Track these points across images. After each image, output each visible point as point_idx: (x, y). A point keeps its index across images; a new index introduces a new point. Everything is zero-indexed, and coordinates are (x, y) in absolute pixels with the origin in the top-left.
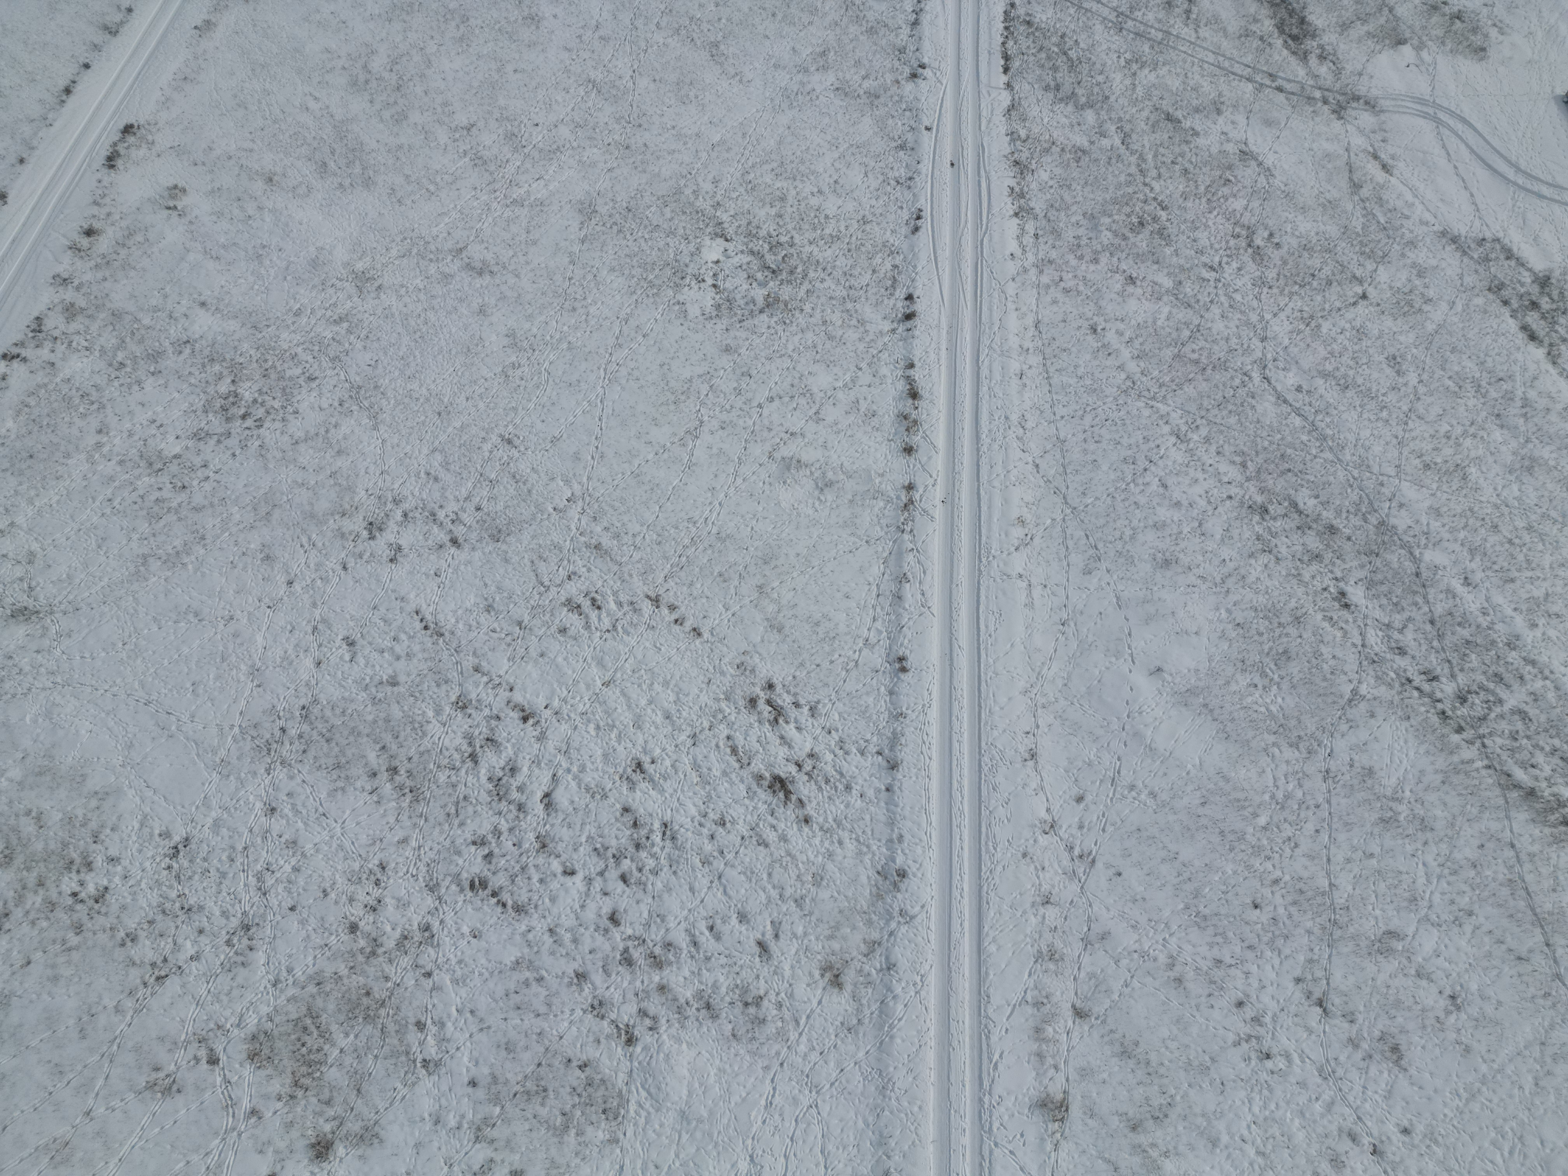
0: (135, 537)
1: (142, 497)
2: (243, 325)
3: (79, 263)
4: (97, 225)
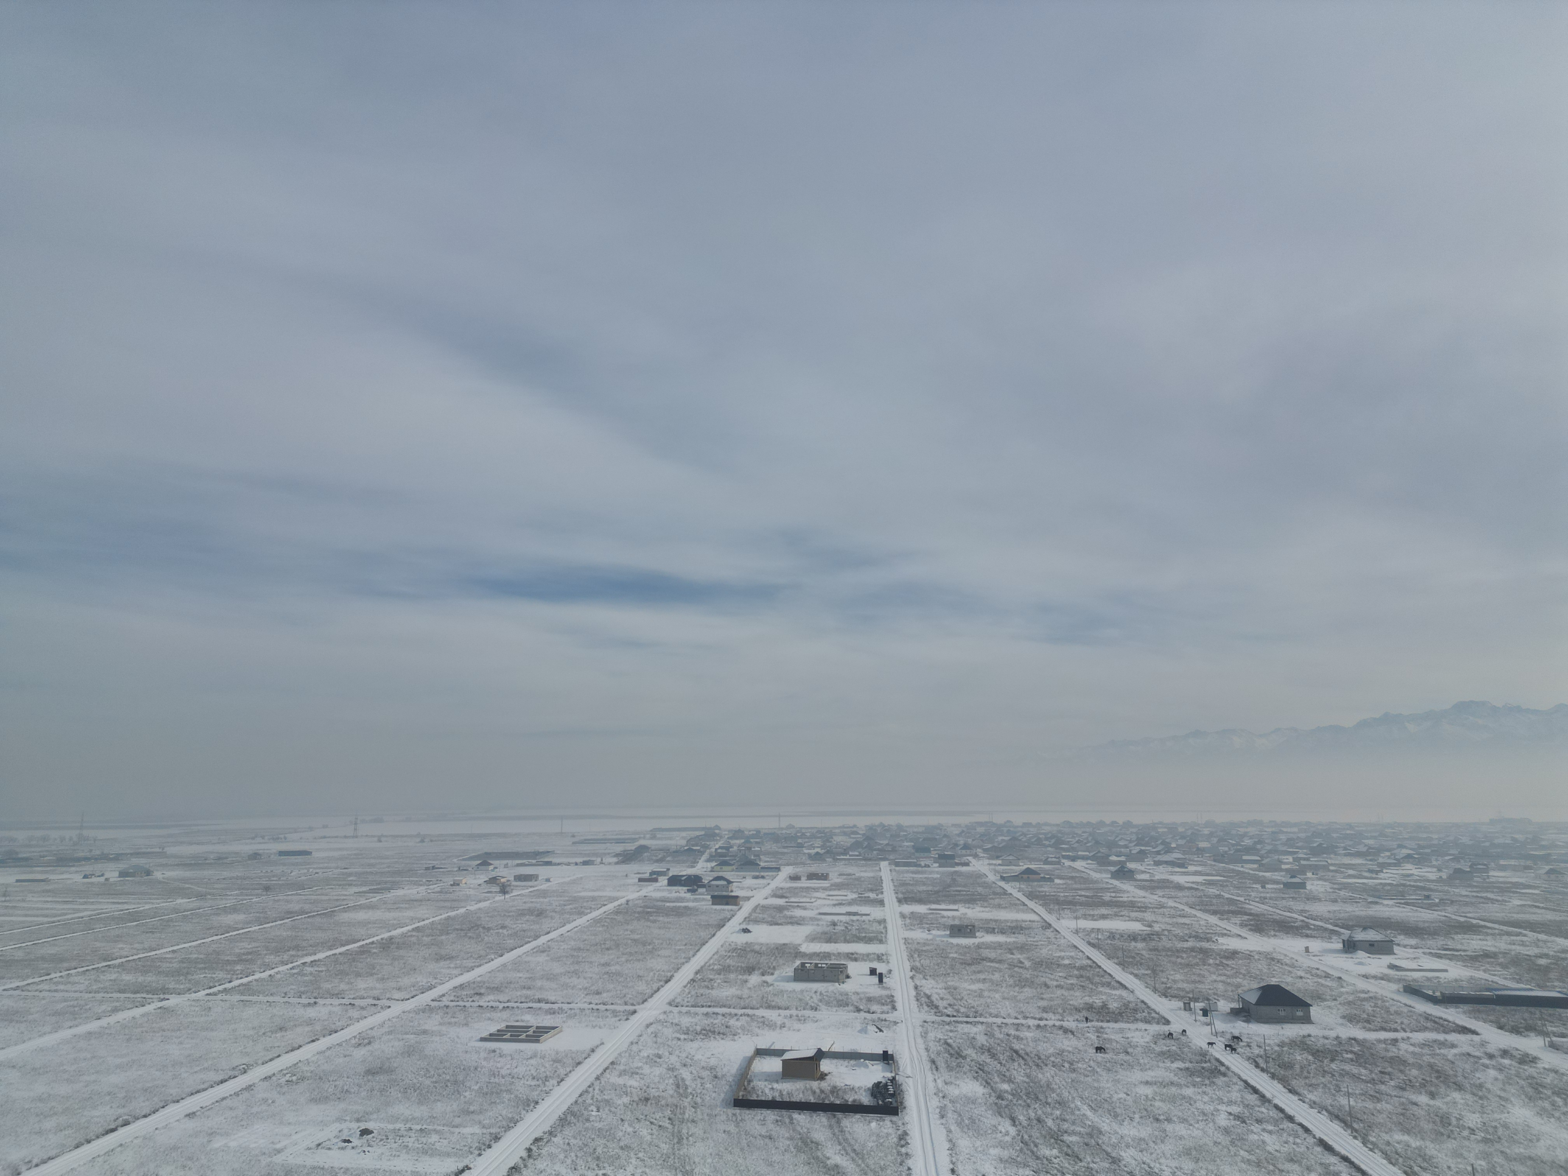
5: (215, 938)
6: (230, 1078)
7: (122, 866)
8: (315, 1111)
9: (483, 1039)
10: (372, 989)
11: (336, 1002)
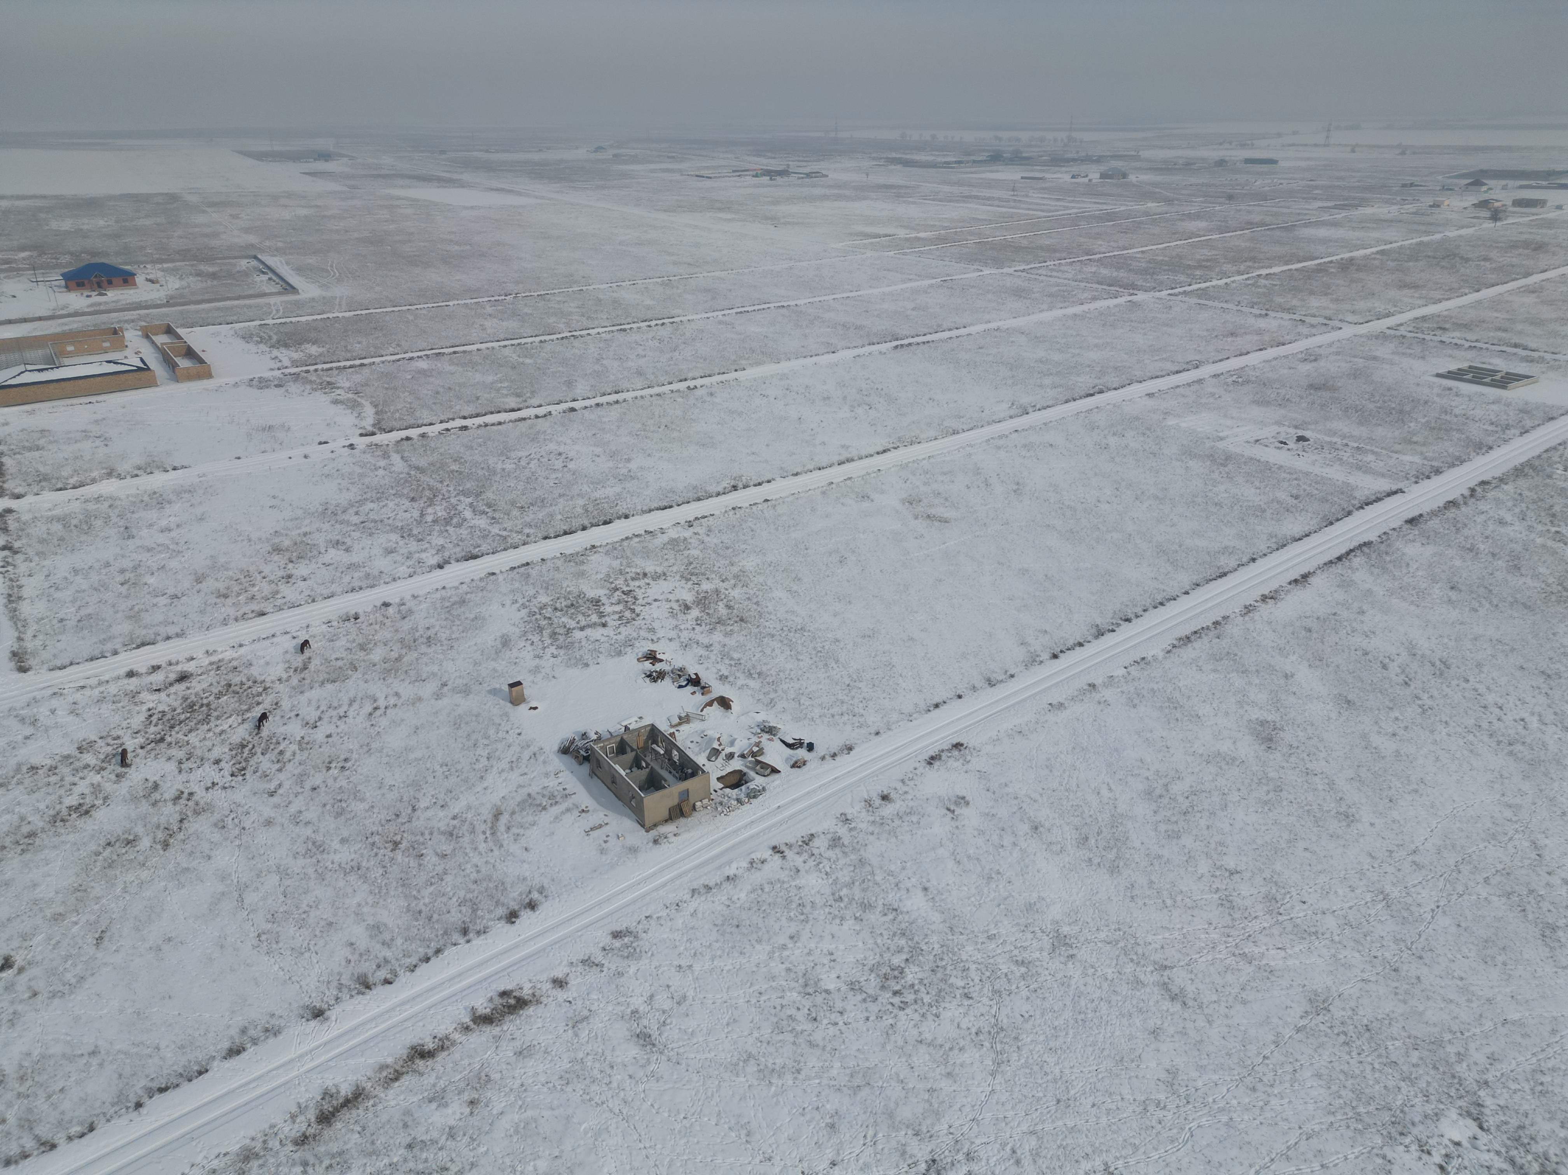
0: (756, 1034)
1: (782, 1006)
2: (944, 921)
3: (864, 814)
4: (893, 795)
5: (1178, 243)
6: (1184, 370)
7: (1103, 168)
8: (1257, 412)
9: (1438, 375)
10: (1325, 308)
11: (1287, 316)
